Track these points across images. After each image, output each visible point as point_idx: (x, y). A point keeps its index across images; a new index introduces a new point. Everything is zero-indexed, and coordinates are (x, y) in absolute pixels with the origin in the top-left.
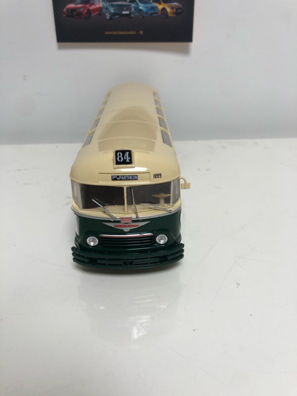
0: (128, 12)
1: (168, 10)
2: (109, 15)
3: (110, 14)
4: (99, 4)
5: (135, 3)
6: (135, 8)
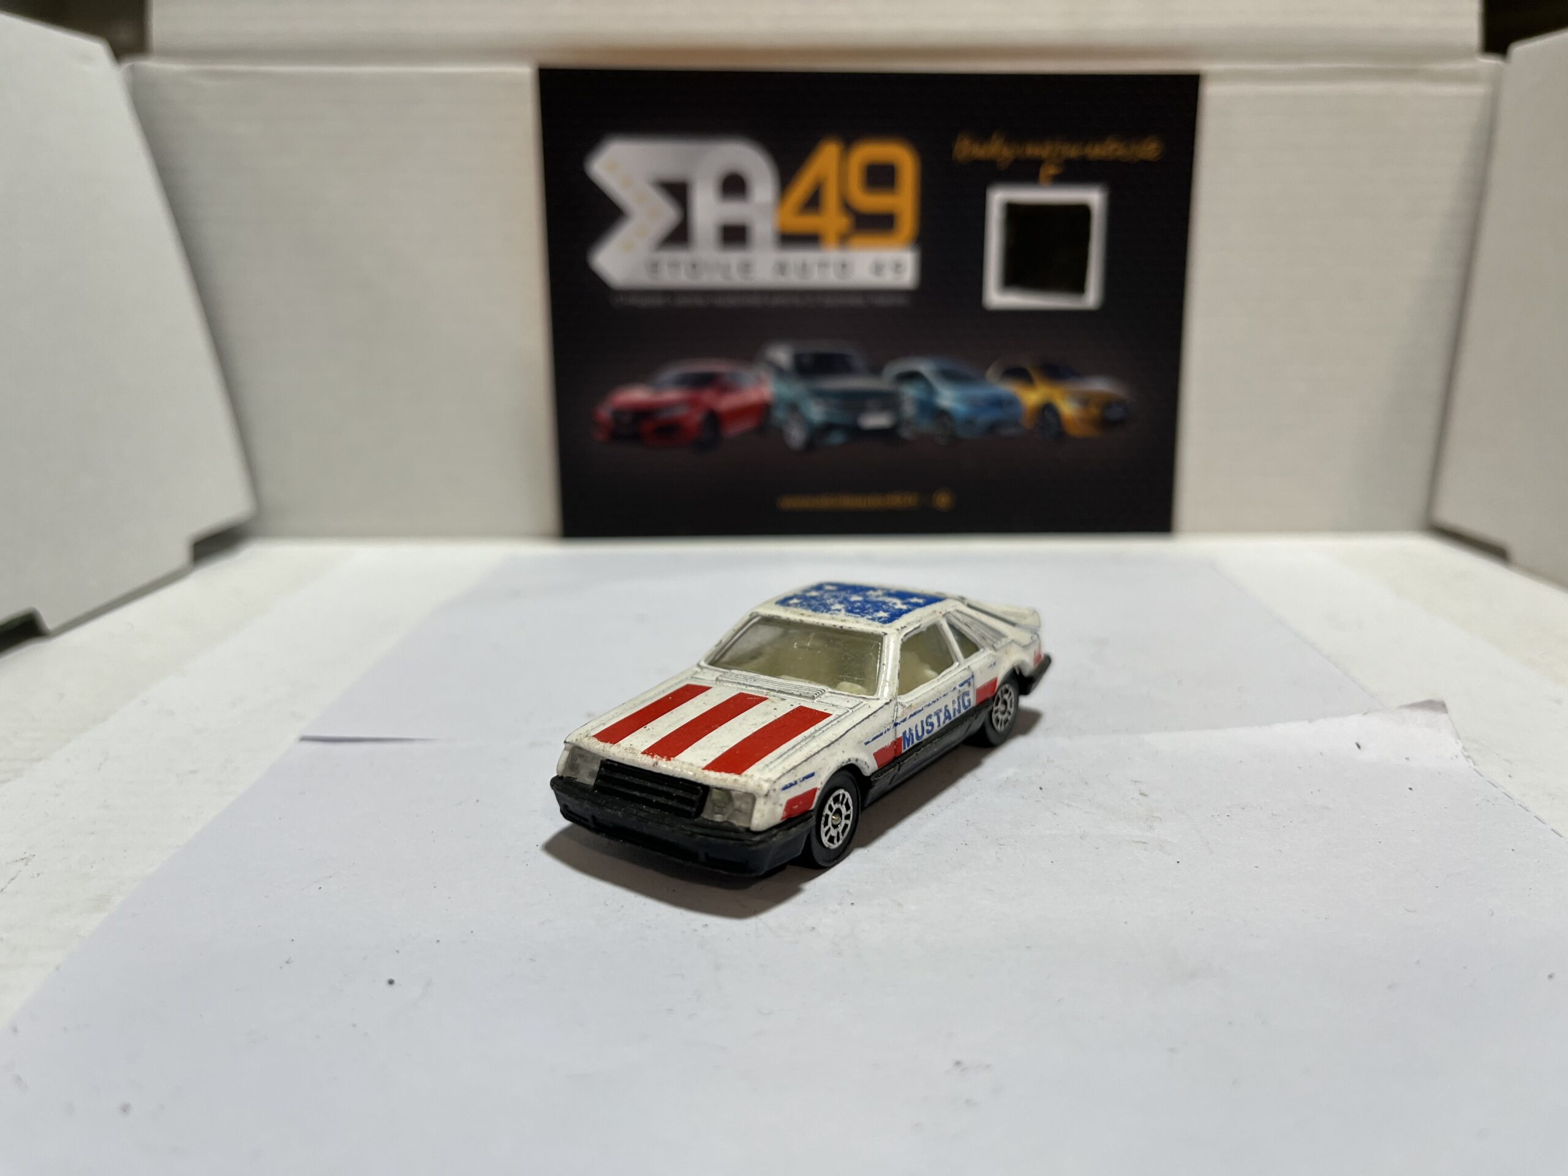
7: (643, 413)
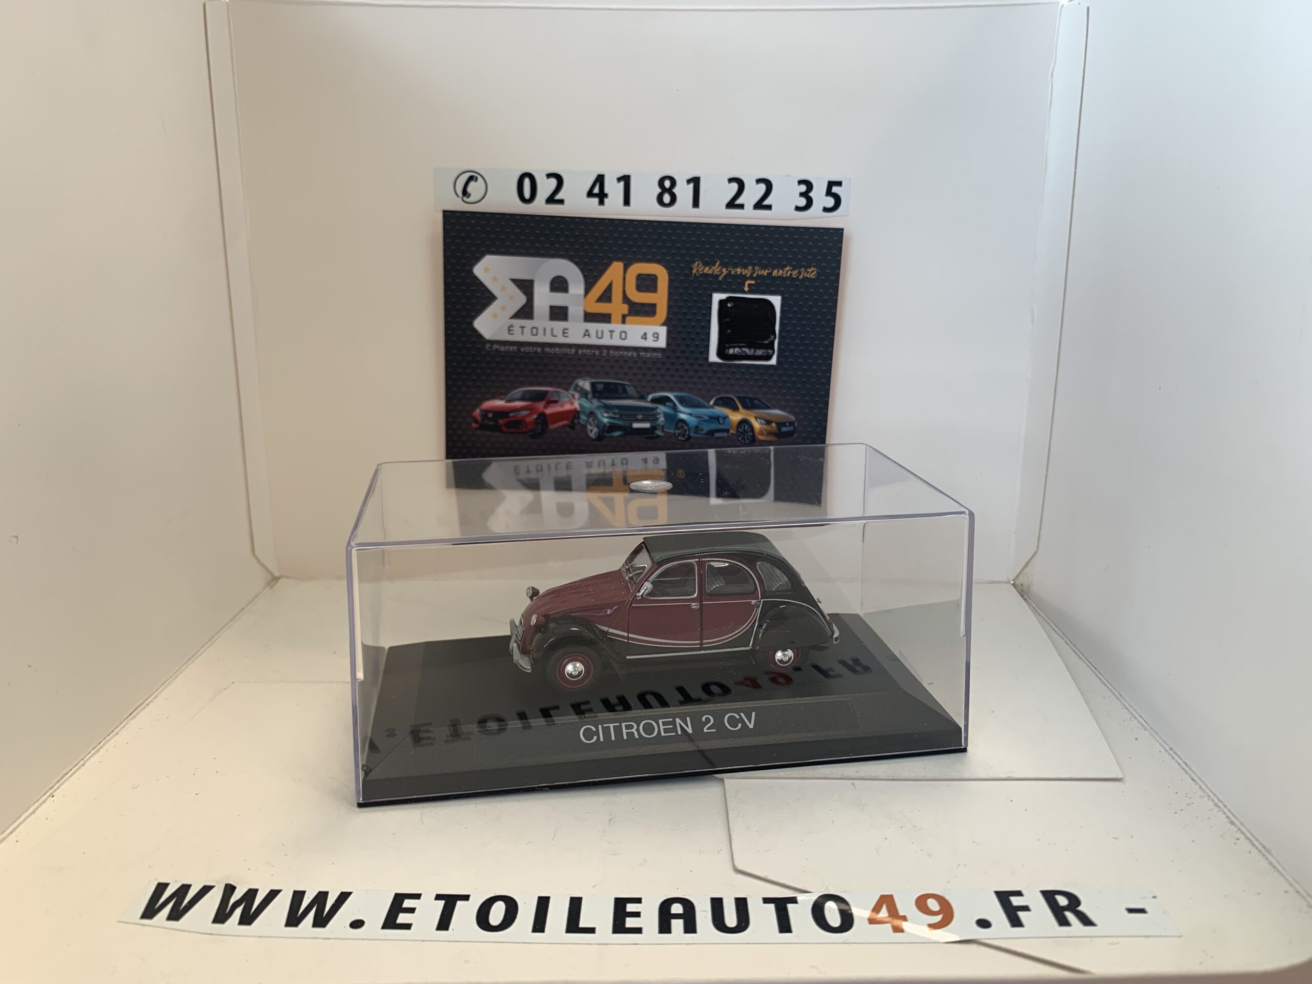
0: (647, 425)
1: (757, 425)
2: (595, 430)
3: (598, 426)
4: (572, 404)
5: (668, 404)
6: (666, 415)
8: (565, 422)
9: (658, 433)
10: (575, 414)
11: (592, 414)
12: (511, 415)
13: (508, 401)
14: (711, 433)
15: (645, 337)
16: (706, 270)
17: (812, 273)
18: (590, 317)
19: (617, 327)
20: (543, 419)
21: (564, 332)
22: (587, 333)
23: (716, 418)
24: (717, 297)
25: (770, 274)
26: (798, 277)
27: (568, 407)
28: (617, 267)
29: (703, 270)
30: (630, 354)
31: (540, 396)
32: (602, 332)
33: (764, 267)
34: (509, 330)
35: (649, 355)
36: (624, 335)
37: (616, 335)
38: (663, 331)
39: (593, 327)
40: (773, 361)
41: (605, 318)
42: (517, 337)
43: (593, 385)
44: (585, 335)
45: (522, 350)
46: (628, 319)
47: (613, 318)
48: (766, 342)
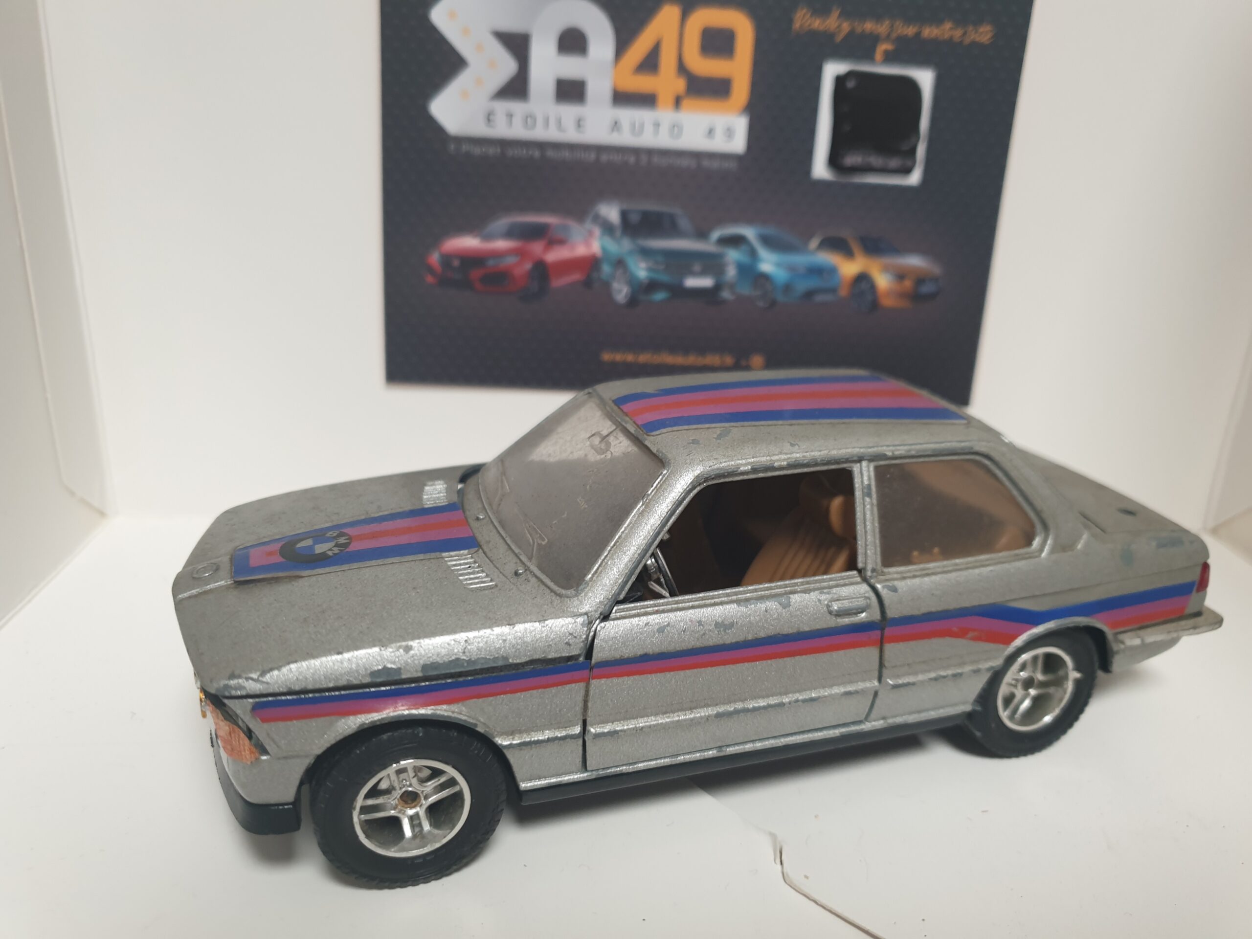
7: (472, 260)
8: (576, 277)
9: (726, 294)
10: (591, 264)
11: (620, 263)
12: (491, 263)
13: (488, 238)
14: (809, 294)
15: (711, 132)
16: (817, 24)
17: (984, 34)
18: (621, 98)
19: (664, 115)
20: (542, 270)
21: (579, 123)
22: (616, 126)
23: (817, 271)
24: (832, 70)
25: (918, 35)
26: (961, 42)
27: (581, 251)
28: (669, 15)
29: (810, 25)
30: (685, 163)
31: (537, 232)
32: (642, 126)
33: (908, 21)
34: (489, 120)
35: (715, 165)
36: (676, 129)
37: (664, 130)
38: (740, 125)
39: (628, 115)
40: (915, 178)
41: (647, 100)
42: (501, 130)
43: (624, 215)
44: (613, 130)
45: (510, 152)
46: (685, 103)
47: (661, 99)
48: (905, 147)
